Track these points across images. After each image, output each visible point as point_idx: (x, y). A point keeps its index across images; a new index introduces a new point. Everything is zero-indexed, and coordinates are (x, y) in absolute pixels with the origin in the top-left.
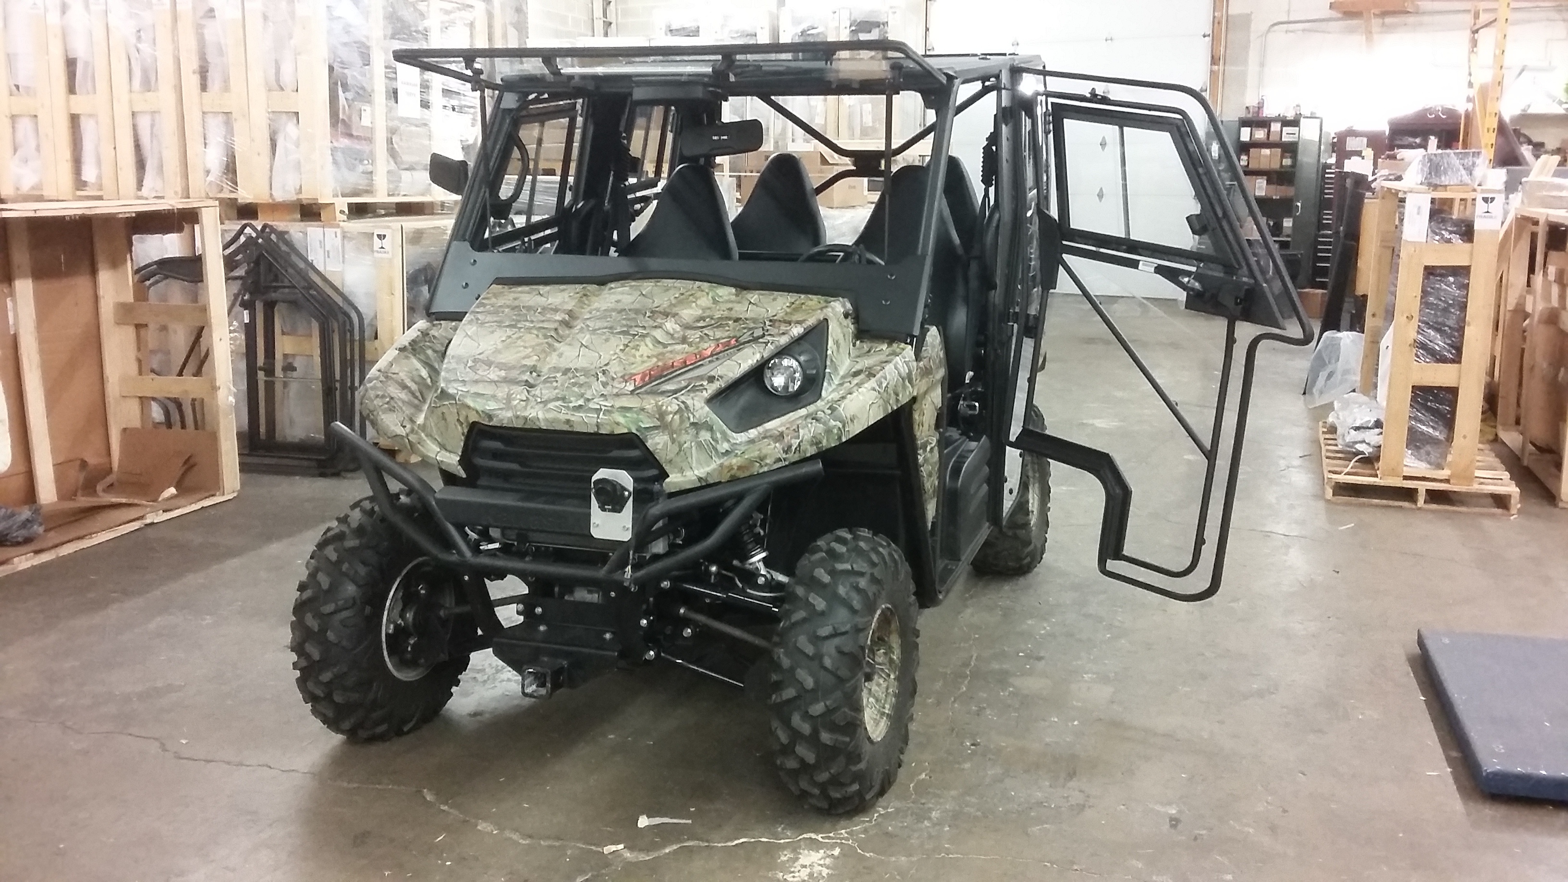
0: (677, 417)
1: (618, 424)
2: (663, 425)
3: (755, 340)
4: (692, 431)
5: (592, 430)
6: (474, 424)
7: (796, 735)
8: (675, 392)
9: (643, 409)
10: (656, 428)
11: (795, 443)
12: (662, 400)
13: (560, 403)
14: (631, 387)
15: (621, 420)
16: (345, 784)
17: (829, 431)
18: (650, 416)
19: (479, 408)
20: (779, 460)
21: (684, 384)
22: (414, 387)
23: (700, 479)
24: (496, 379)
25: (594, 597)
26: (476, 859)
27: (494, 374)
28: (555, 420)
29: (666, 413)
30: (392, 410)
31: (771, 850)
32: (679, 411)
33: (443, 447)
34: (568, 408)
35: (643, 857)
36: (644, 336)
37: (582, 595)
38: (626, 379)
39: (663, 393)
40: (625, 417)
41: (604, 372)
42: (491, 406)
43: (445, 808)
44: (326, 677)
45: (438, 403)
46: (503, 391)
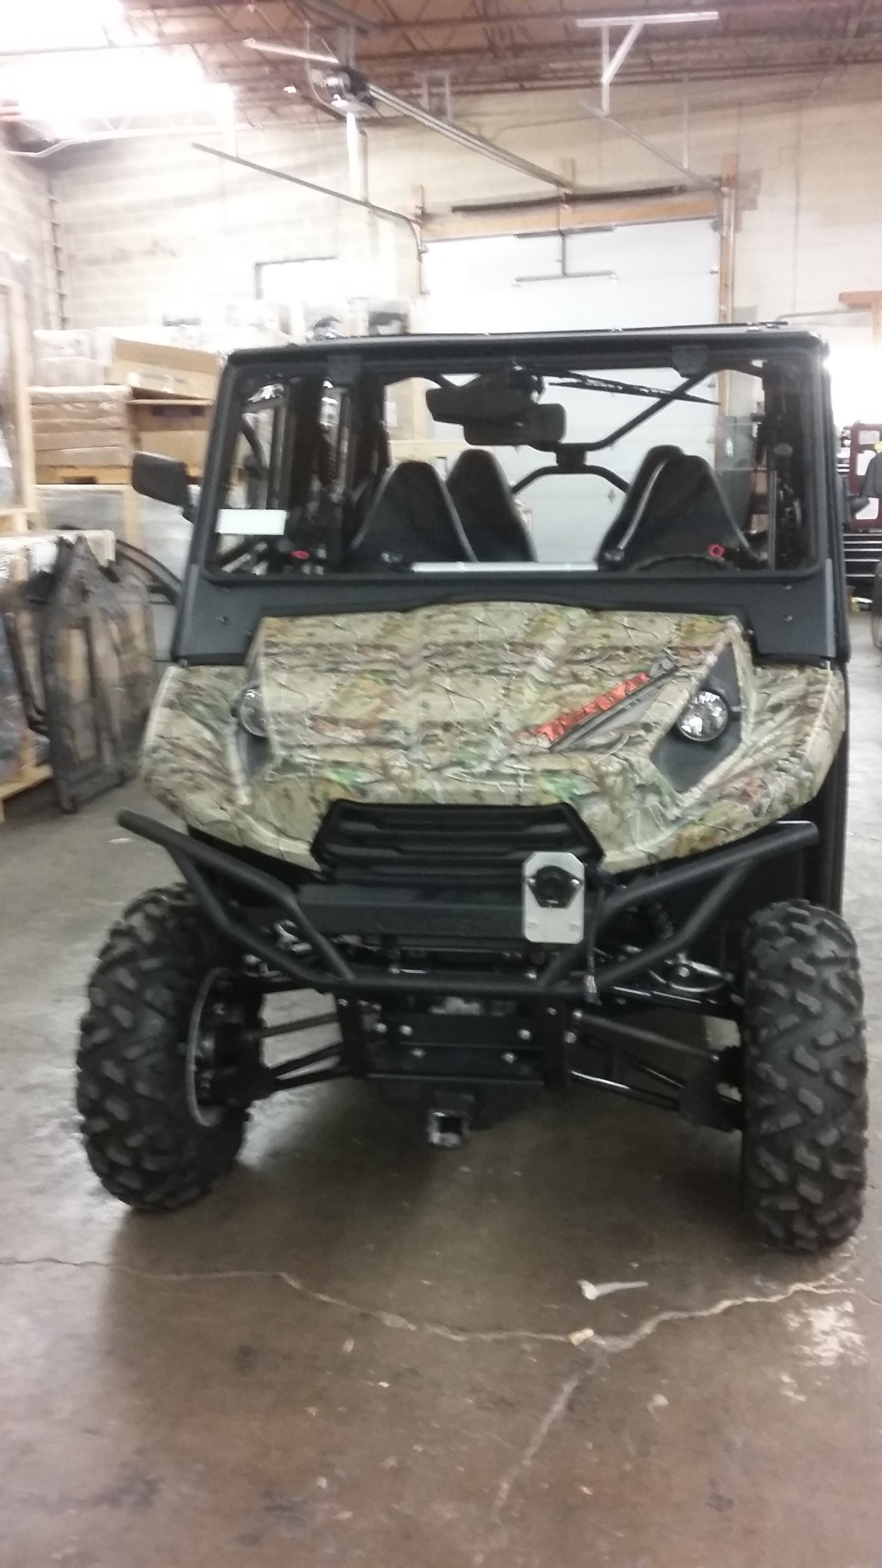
0: (619, 780)
1: (546, 792)
2: (602, 790)
3: (670, 673)
4: (637, 796)
5: (509, 802)
6: (340, 801)
7: (798, 1171)
8: (609, 746)
9: (575, 772)
10: (594, 794)
11: (766, 802)
12: (597, 759)
13: (458, 770)
14: (546, 744)
15: (550, 787)
16: (174, 1278)
17: (800, 785)
18: (588, 780)
19: (346, 782)
20: (748, 825)
21: (614, 735)
22: (208, 754)
23: (650, 856)
24: (355, 741)
25: (474, 1008)
26: (414, 1372)
27: (348, 736)
28: (459, 793)
29: (607, 774)
30: (198, 788)
31: (770, 1314)
32: (622, 772)
33: (281, 832)
34: (473, 775)
35: (624, 1344)
36: (521, 675)
37: (456, 1005)
38: (532, 730)
39: (593, 749)
40: (554, 782)
41: (498, 725)
42: (363, 777)
43: (324, 1298)
44: (135, 1141)
45: (279, 777)
46: (371, 757)
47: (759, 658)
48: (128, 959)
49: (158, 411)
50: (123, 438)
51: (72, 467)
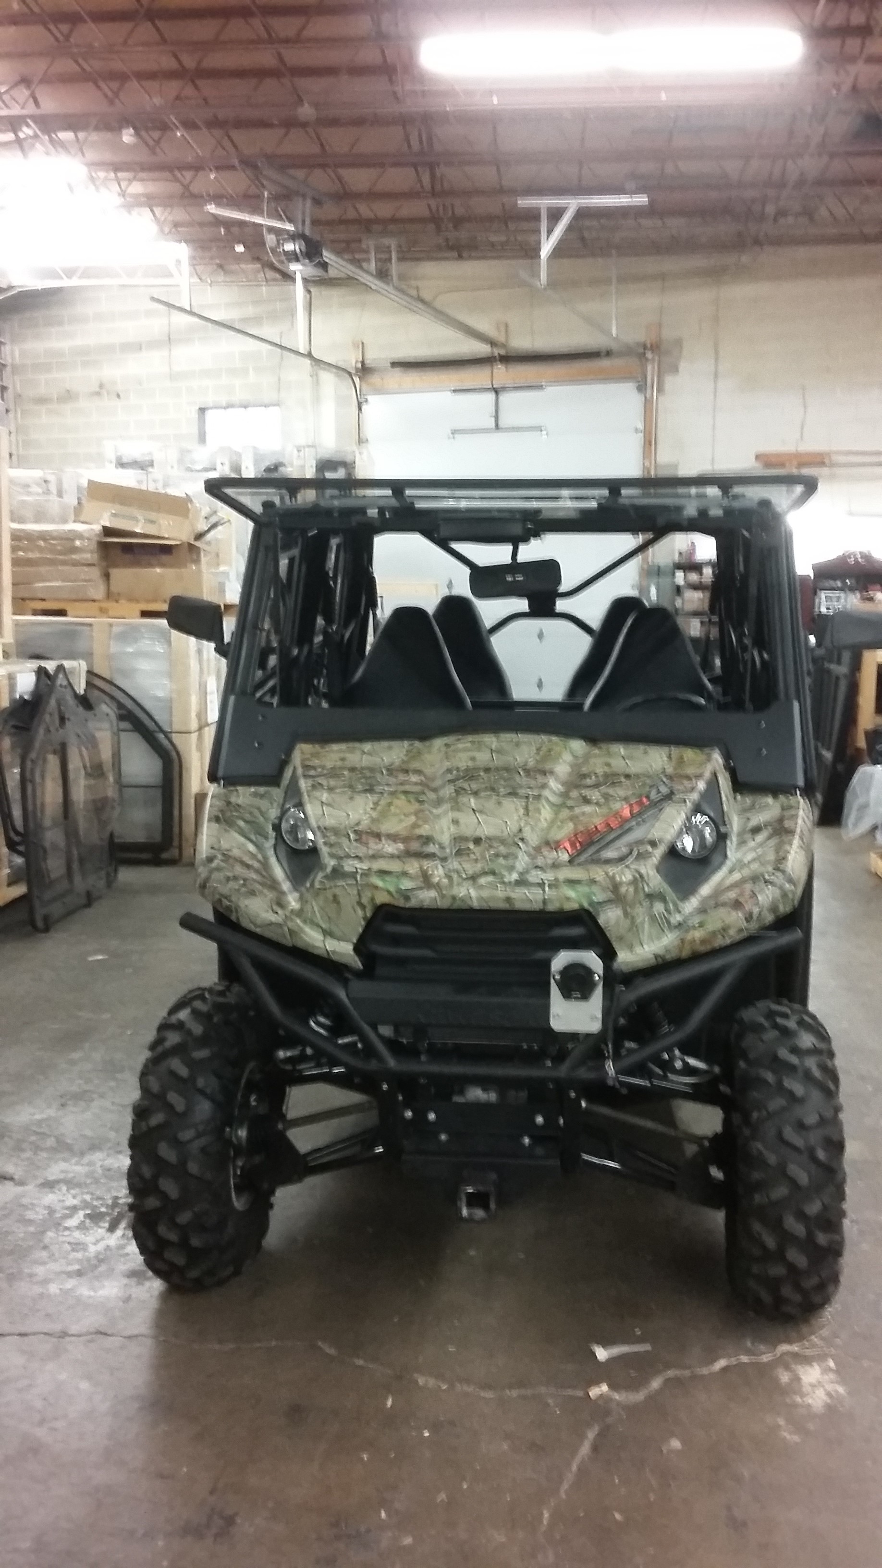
0: (631, 889)
1: (568, 899)
2: (616, 896)
3: (669, 797)
4: (646, 903)
5: (537, 906)
6: (383, 906)
8: (621, 859)
9: (593, 882)
10: (610, 901)
11: (756, 910)
12: (612, 870)
13: (490, 878)
14: (565, 857)
15: (571, 894)
17: (784, 895)
18: (604, 889)
19: (392, 889)
20: (741, 930)
21: (625, 850)
23: (656, 956)
24: (396, 852)
25: (492, 1097)
27: (390, 848)
28: (493, 898)
29: (621, 883)
30: (252, 893)
31: (764, 1371)
32: (634, 882)
33: (327, 933)
34: (503, 883)
35: (639, 1397)
36: (538, 797)
37: (476, 1094)
39: (608, 862)
40: (574, 890)
41: (522, 839)
42: (406, 884)
44: (184, 1218)
45: (328, 884)
46: (413, 867)
47: (738, 786)
48: (179, 1050)
49: (128, 548)
50: (95, 573)
51: (43, 600)
